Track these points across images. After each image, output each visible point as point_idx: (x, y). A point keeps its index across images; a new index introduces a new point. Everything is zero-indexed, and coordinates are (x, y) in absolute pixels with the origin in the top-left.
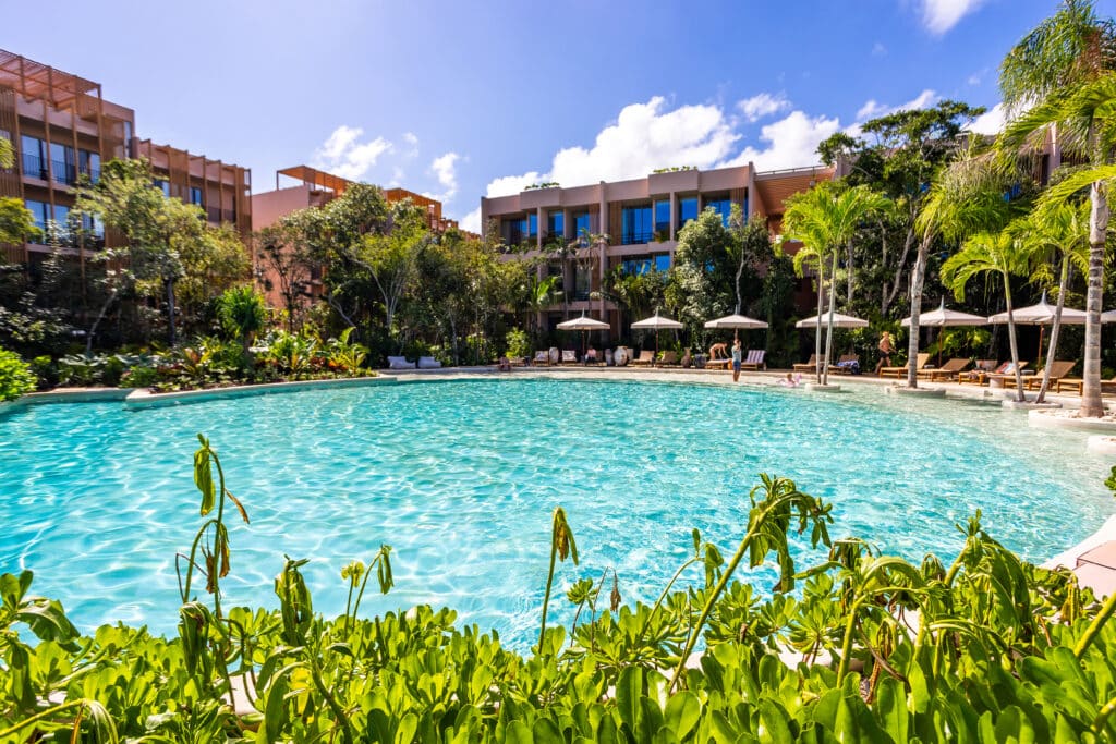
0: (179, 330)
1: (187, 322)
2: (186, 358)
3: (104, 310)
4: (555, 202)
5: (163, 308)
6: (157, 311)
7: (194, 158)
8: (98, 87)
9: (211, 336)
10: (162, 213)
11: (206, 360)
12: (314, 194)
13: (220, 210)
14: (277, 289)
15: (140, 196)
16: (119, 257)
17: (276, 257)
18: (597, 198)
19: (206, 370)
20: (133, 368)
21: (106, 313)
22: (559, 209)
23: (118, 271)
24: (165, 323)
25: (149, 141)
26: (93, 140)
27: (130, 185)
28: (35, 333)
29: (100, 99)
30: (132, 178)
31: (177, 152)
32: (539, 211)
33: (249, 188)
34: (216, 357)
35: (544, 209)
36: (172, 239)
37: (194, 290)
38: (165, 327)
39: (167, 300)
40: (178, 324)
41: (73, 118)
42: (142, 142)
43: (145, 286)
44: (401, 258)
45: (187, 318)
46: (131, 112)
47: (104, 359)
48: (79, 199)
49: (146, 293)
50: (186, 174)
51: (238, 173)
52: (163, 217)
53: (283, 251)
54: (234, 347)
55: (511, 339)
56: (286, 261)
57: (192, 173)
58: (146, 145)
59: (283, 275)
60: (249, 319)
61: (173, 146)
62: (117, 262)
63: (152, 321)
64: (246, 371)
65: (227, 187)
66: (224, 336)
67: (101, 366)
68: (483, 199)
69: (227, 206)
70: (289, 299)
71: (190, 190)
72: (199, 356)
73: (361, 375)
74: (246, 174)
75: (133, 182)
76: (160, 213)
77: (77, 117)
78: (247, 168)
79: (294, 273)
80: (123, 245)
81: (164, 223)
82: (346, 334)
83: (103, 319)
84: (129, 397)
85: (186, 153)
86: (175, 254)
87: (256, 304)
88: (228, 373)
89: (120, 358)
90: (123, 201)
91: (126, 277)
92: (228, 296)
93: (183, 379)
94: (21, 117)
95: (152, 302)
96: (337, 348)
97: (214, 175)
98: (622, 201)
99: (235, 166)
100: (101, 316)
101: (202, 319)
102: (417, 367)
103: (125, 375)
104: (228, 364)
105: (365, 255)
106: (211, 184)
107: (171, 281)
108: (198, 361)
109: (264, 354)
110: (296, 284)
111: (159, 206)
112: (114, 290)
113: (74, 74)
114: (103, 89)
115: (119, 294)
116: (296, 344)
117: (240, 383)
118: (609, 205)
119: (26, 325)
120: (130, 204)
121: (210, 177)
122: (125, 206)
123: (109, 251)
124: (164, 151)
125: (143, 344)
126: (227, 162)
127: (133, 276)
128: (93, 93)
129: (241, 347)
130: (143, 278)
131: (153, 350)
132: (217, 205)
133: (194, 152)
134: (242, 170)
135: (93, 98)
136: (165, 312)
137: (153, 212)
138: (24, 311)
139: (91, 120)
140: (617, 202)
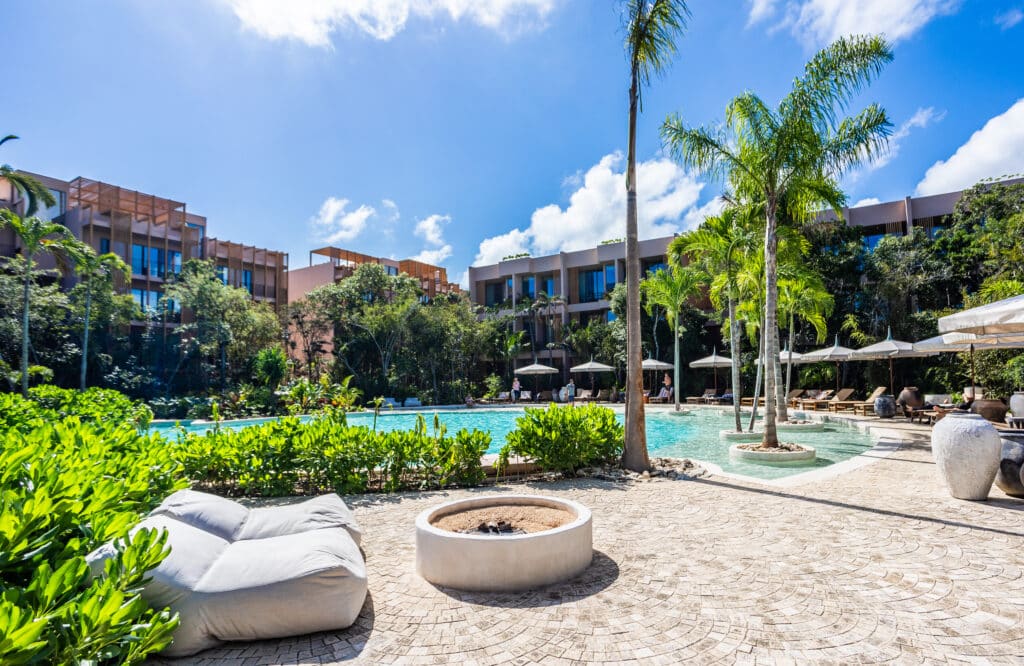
0: (228, 380)
1: (233, 374)
2: (230, 399)
3: (178, 366)
4: (525, 269)
5: (218, 364)
6: (214, 366)
7: (247, 248)
8: (184, 205)
9: (248, 383)
10: (221, 296)
11: (242, 400)
12: (338, 269)
13: (264, 287)
14: (300, 347)
15: (206, 286)
16: (190, 330)
17: (301, 324)
18: (558, 265)
19: (243, 407)
20: (195, 406)
21: (181, 368)
22: (531, 275)
23: (189, 339)
24: (218, 375)
25: (215, 239)
26: (178, 244)
27: (200, 279)
28: (136, 383)
29: (184, 213)
30: (202, 272)
31: (235, 245)
32: (513, 277)
33: (286, 268)
34: (250, 398)
35: (517, 275)
36: (226, 314)
37: (240, 350)
38: (218, 378)
39: (220, 358)
40: (227, 375)
41: (166, 230)
42: (211, 240)
43: (206, 349)
44: (393, 322)
45: (235, 371)
46: (204, 219)
47: (176, 401)
48: (167, 290)
49: (207, 353)
50: (240, 261)
51: (279, 257)
52: (221, 299)
53: (305, 319)
54: (265, 390)
55: (490, 383)
56: (307, 327)
57: (244, 260)
58: (213, 242)
59: (305, 337)
60: (275, 372)
61: (232, 241)
62: (189, 333)
63: (209, 373)
64: (270, 407)
65: (270, 268)
66: (257, 384)
67: (175, 405)
68: (470, 268)
69: (270, 283)
70: (309, 355)
71: (243, 273)
72: (239, 397)
73: (353, 410)
74: (285, 257)
75: (203, 276)
76: (219, 296)
77: (169, 229)
78: (285, 252)
79: (313, 336)
80: (193, 322)
81: (221, 303)
82: (347, 381)
83: (178, 373)
84: (192, 423)
85: (241, 245)
86: (227, 326)
87: (280, 360)
88: (258, 409)
89: (187, 399)
90: (196, 290)
91: (194, 343)
92: (261, 355)
93: (227, 413)
94: (134, 234)
95: (210, 359)
96: (339, 391)
97: (260, 260)
98: (579, 267)
99: (276, 252)
100: (177, 370)
101: (244, 371)
102: (403, 406)
103: (190, 411)
104: (258, 403)
105: (364, 320)
106: (258, 266)
107: (223, 344)
108: (238, 400)
109: (286, 396)
110: (313, 344)
111: (218, 292)
112: (186, 352)
113: (168, 198)
114: (187, 206)
115: (189, 355)
116: (308, 389)
117: (266, 416)
118: (569, 270)
119: (130, 378)
120: (200, 292)
121: (258, 262)
122: (196, 294)
123: (185, 326)
124: (226, 245)
125: (203, 389)
126: (271, 249)
127: (198, 343)
128: (180, 209)
129: (269, 391)
130: (204, 343)
131: (209, 395)
132: (262, 283)
133: (247, 244)
134: (282, 255)
135: (180, 212)
136: (219, 366)
137: (214, 295)
138: (129, 369)
139: (178, 229)
140: (575, 268)
